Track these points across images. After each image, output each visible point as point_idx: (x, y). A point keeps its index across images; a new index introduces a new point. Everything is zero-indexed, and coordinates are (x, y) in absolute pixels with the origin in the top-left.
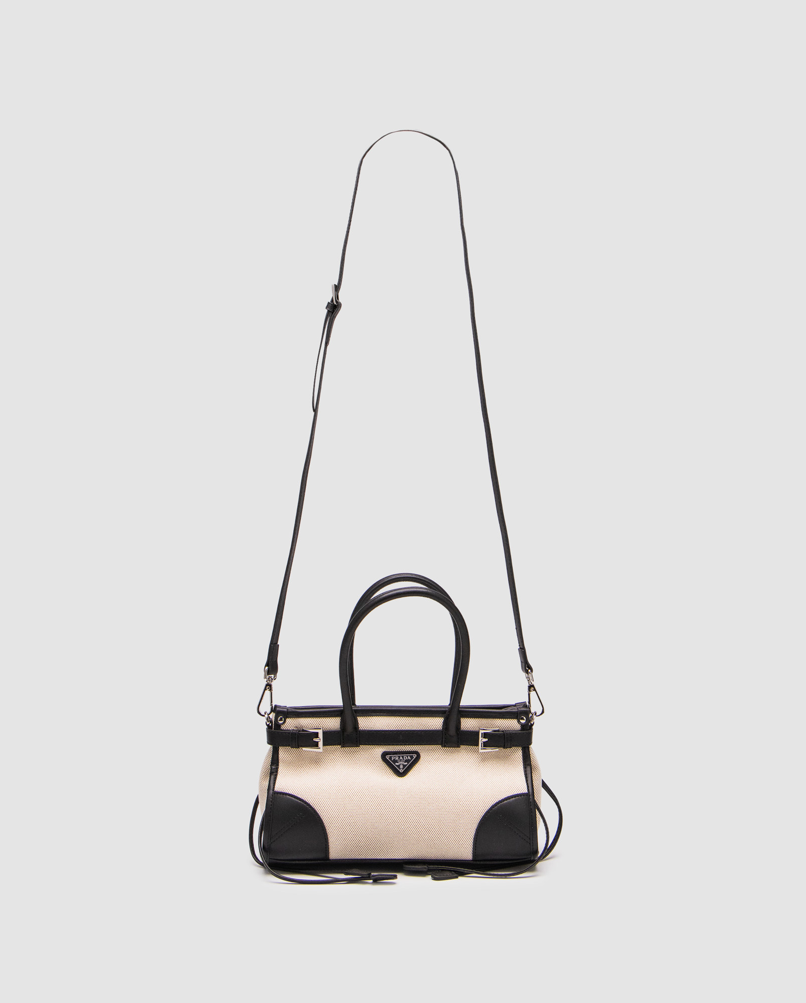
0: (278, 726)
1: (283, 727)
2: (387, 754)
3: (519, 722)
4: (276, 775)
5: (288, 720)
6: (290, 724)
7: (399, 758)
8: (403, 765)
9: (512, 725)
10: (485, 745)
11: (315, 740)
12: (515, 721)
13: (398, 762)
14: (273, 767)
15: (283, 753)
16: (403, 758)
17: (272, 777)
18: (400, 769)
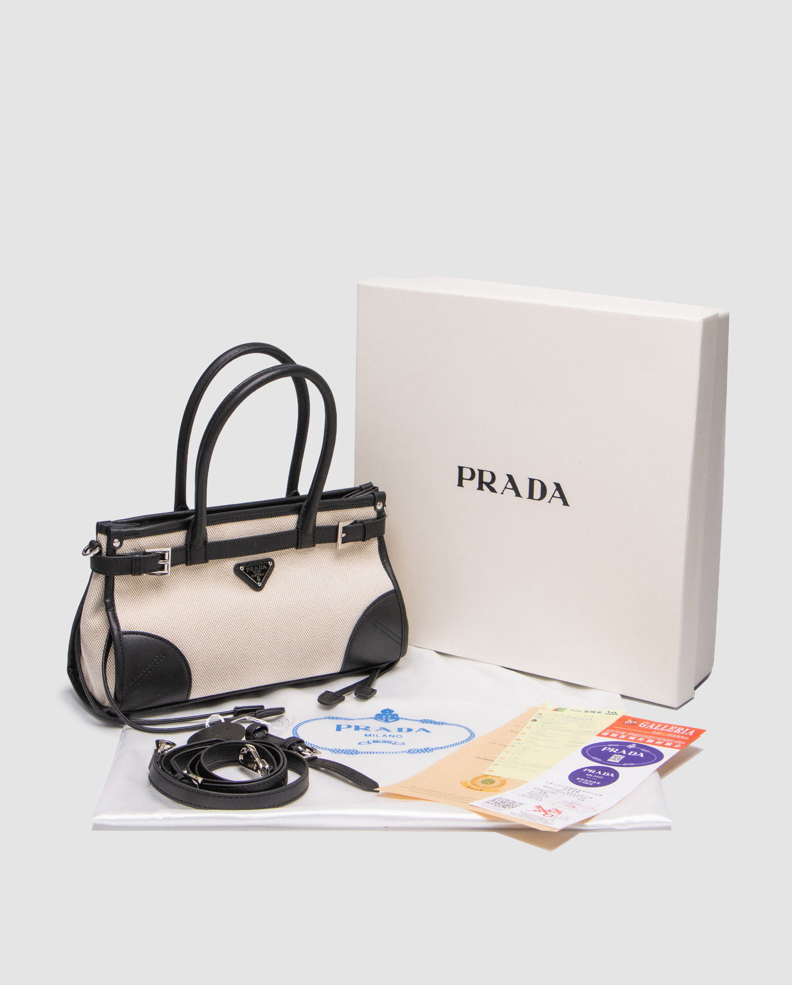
0: (111, 550)
1: (119, 552)
2: (240, 566)
3: (375, 509)
4: (114, 610)
5: (125, 542)
6: (128, 547)
7: (254, 569)
8: (260, 577)
9: (368, 513)
10: (344, 541)
11: (161, 562)
12: (372, 508)
13: (253, 574)
14: (108, 601)
15: (121, 583)
16: (258, 568)
17: (110, 613)
18: (257, 582)
